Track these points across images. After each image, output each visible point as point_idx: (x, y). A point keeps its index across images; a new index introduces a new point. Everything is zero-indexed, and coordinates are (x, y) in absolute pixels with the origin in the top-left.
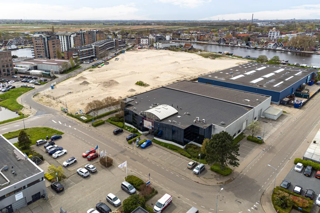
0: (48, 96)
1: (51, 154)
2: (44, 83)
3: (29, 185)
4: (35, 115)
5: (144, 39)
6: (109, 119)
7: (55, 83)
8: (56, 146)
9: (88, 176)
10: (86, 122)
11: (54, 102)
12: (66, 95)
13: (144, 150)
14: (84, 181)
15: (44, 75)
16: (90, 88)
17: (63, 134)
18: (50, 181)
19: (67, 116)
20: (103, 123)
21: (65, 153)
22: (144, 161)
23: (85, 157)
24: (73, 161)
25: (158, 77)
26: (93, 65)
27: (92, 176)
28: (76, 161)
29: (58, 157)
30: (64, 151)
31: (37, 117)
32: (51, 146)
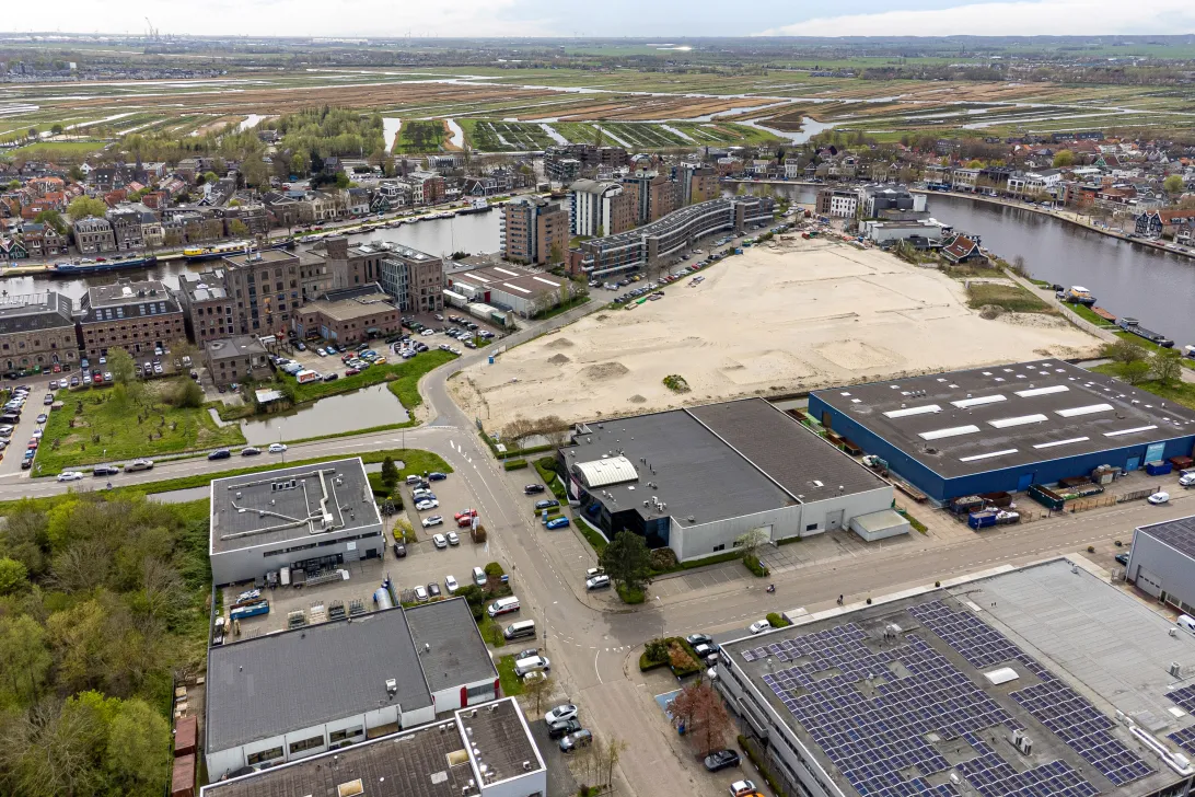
0: (472, 384)
1: (416, 502)
2: (484, 344)
3: (365, 536)
4: (431, 425)
5: (844, 200)
6: (541, 460)
7: (503, 348)
8: (428, 491)
9: (444, 547)
10: (500, 457)
11: (476, 398)
12: (505, 385)
13: (550, 533)
14: (436, 552)
15: (494, 322)
16: (561, 375)
17: (451, 471)
18: (396, 539)
19: (479, 438)
20: (524, 466)
21: (436, 506)
22: (533, 548)
23: (457, 519)
24: (437, 521)
25: (740, 367)
26: (616, 300)
27: (450, 550)
28: (441, 523)
29: (423, 509)
30: (435, 502)
31: (432, 429)
32: (421, 490)
